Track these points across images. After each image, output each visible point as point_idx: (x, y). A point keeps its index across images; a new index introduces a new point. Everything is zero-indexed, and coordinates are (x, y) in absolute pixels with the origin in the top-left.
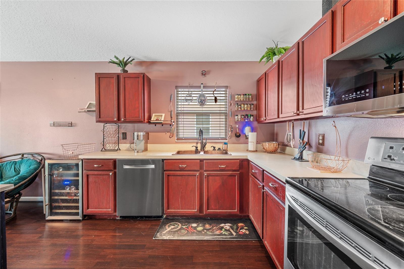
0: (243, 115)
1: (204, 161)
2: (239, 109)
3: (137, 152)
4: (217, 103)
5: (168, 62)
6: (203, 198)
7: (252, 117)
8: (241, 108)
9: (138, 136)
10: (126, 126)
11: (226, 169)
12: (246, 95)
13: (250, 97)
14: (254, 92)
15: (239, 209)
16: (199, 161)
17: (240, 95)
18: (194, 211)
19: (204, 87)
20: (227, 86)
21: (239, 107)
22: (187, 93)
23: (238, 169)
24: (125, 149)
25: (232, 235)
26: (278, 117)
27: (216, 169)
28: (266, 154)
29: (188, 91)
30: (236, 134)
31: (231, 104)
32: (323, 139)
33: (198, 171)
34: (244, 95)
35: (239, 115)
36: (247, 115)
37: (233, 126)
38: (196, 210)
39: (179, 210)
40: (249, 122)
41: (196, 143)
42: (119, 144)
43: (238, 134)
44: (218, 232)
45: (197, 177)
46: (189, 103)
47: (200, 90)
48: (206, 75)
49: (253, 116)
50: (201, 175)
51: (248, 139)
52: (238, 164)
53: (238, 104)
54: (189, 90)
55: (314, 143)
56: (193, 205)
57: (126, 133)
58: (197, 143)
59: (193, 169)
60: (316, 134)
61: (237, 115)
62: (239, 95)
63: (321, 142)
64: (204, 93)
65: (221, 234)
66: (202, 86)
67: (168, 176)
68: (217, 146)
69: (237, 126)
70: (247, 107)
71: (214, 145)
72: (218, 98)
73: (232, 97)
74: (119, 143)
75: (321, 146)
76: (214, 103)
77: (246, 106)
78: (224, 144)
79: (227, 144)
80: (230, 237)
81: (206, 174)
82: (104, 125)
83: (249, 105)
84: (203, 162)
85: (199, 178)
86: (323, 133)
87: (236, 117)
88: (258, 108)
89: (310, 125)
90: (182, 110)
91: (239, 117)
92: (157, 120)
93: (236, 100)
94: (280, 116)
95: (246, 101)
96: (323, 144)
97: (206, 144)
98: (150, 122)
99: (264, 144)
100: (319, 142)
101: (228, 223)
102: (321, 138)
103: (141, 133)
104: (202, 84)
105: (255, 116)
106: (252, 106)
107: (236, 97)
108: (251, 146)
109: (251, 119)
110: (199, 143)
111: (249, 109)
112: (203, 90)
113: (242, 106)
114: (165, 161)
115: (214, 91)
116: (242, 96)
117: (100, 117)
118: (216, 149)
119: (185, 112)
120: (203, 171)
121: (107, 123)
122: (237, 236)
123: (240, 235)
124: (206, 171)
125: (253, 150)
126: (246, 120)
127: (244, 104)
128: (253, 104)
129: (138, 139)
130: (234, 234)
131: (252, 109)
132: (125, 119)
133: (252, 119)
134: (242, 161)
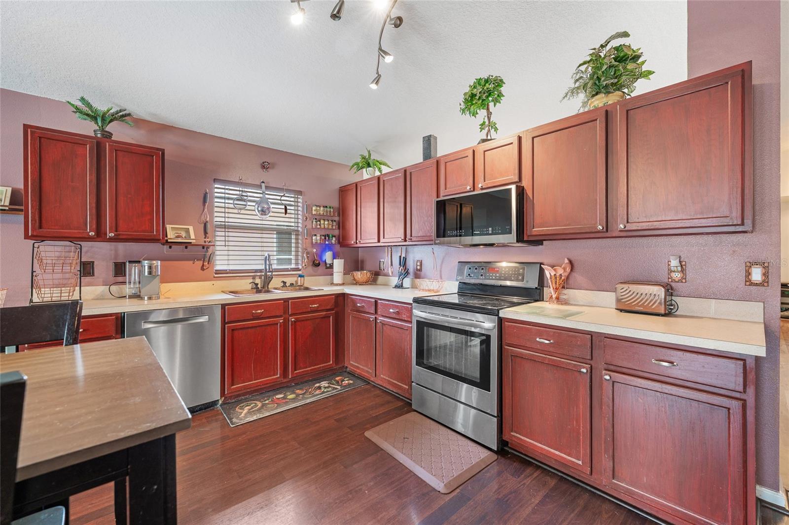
0: (323, 235)
1: (290, 301)
2: (318, 227)
3: (150, 298)
4: (287, 215)
5: (199, 133)
6: (288, 354)
7: (334, 239)
8: (320, 225)
9: (150, 267)
10: (92, 247)
11: (319, 309)
12: (326, 207)
13: (332, 210)
14: (335, 203)
15: (334, 360)
16: (283, 301)
17: (320, 207)
18: (275, 377)
19: (267, 188)
20: (301, 192)
21: (318, 223)
22: (238, 192)
23: (333, 307)
24: (92, 296)
25: (337, 389)
26: (379, 241)
27: (307, 310)
28: (358, 286)
29: (239, 191)
30: (314, 261)
31: (307, 218)
32: (421, 265)
33: (281, 316)
34: (324, 207)
35: (318, 235)
36: (328, 236)
37: (309, 250)
38: (278, 376)
39: (252, 382)
40: (329, 245)
41: (252, 277)
42: (82, 288)
43: (317, 262)
44: (318, 392)
45: (280, 326)
46: (239, 211)
47: (261, 192)
48: (268, 170)
49: (335, 236)
50: (286, 321)
51: (333, 268)
52: (334, 301)
53: (316, 219)
54: (243, 190)
55: (411, 270)
56: (274, 368)
57: (93, 262)
58: (254, 277)
59: (273, 315)
60: (414, 261)
61: (315, 235)
62: (317, 206)
63: (419, 267)
64: (267, 196)
65: (323, 392)
66: (263, 185)
67: (233, 330)
68: (289, 281)
69: (315, 250)
70: (328, 224)
71: (285, 280)
72: (288, 207)
73: (309, 208)
74: (82, 285)
75: (418, 272)
76: (283, 215)
77: (326, 223)
78: (299, 277)
79: (303, 276)
80: (335, 391)
81: (293, 320)
82: (34, 244)
83: (330, 221)
84: (287, 303)
85: (282, 327)
86: (420, 259)
87: (314, 238)
88: (342, 225)
89: (406, 251)
90: (227, 222)
91: (318, 238)
92: (178, 237)
93: (314, 212)
94: (382, 240)
95: (327, 216)
96: (420, 270)
97: (272, 278)
98: (167, 240)
99: (355, 273)
100: (417, 268)
101: (322, 381)
102: (419, 264)
103: (157, 263)
104: (263, 182)
105: (337, 237)
106: (335, 224)
107: (314, 208)
108: (338, 277)
109: (333, 242)
110: (257, 277)
111: (330, 227)
112: (266, 192)
113: (322, 222)
114: (226, 307)
115: (282, 196)
116: (322, 208)
117: (40, 227)
118: (288, 284)
119: (231, 226)
120: (287, 316)
121: (43, 241)
122: (342, 388)
123: (345, 386)
124: (292, 315)
125: (339, 282)
126: (327, 243)
127: (324, 220)
128: (335, 221)
129: (150, 273)
130: (339, 387)
131: (334, 227)
132: (116, 233)
133: (334, 240)
134: (337, 297)
